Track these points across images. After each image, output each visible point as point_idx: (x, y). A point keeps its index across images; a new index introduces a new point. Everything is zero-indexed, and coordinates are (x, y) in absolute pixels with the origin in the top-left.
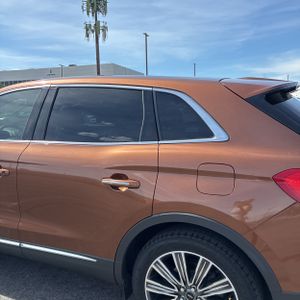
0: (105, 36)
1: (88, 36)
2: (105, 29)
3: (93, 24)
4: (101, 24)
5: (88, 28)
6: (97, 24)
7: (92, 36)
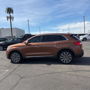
0: (13, 20)
1: (8, 20)
2: (13, 18)
3: (9, 16)
4: (12, 16)
5: (7, 17)
6: (10, 16)
7: (9, 20)
